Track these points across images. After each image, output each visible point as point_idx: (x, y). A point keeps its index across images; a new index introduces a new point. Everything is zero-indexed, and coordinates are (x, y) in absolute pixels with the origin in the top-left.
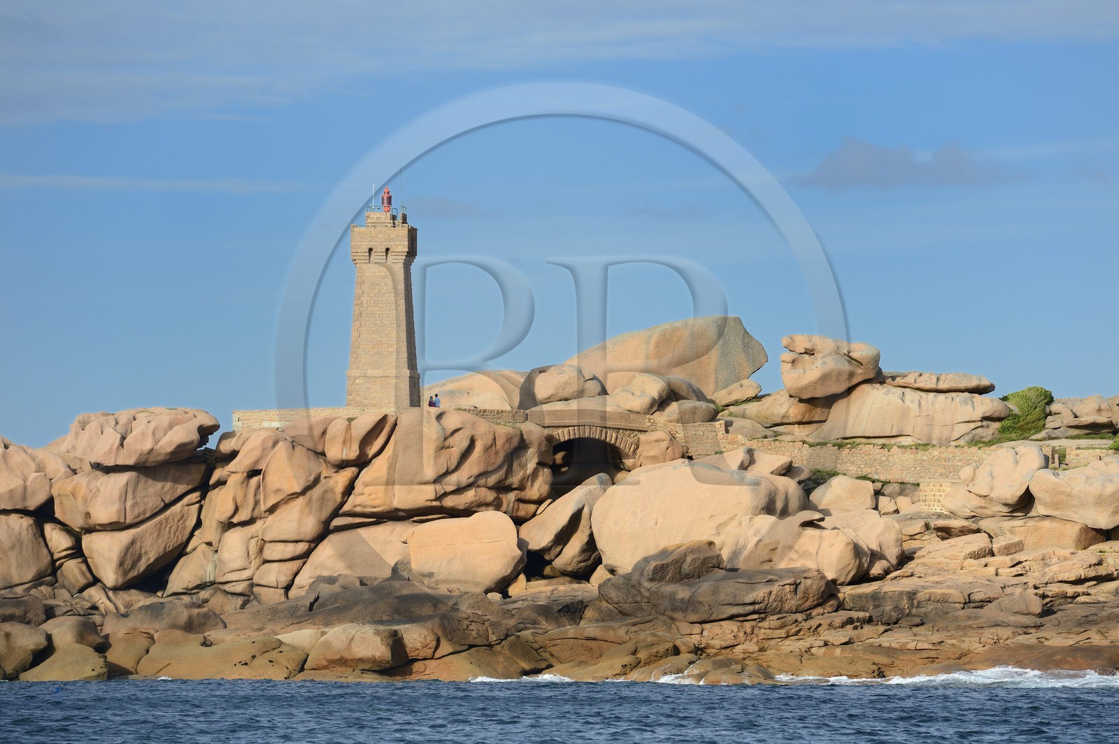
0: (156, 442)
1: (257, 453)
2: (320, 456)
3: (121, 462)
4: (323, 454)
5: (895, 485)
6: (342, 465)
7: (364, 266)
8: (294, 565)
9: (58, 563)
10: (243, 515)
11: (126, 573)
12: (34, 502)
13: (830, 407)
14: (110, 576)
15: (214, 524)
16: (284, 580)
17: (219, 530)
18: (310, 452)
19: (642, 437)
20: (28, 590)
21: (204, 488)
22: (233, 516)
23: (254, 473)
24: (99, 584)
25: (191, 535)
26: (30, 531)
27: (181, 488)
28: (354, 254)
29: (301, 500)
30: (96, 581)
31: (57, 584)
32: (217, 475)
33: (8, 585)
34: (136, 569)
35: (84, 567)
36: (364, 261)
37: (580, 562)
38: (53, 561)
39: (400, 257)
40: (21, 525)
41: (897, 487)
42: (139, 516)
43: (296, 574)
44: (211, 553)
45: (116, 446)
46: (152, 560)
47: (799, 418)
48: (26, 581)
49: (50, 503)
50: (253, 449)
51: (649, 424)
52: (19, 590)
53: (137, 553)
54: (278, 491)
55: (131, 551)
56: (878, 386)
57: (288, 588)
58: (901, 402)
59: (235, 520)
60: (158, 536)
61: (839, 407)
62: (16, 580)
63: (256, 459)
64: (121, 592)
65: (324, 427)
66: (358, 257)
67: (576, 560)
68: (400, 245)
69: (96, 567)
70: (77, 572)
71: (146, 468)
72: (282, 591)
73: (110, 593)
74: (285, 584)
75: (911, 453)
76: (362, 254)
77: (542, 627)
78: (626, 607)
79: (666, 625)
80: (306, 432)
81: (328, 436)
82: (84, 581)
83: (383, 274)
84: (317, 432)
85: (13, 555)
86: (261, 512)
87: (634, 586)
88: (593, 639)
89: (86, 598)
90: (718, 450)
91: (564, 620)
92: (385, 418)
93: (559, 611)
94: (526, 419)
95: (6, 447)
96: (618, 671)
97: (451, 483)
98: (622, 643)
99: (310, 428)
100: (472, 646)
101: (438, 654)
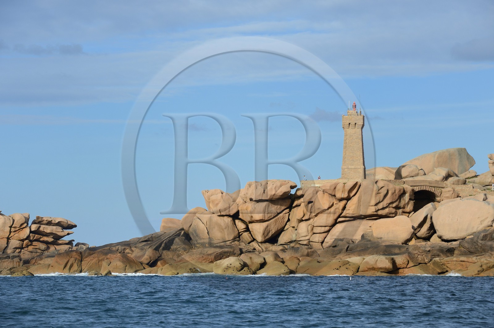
0: (276, 191)
2: (333, 196)
3: (263, 198)
4: (335, 196)
6: (341, 200)
7: (347, 130)
8: (325, 235)
9: (240, 234)
10: (306, 217)
11: (265, 237)
12: (232, 212)
14: (260, 238)
15: (296, 220)
16: (321, 240)
17: (297, 222)
18: (330, 195)
19: (443, 189)
20: (231, 243)
21: (290, 208)
22: (303, 217)
23: (310, 202)
24: (255, 241)
25: (286, 224)
26: (231, 222)
27: (283, 208)
28: (343, 125)
29: (327, 212)
30: (254, 240)
31: (240, 241)
32: (296, 203)
33: (224, 241)
34: (268, 236)
35: (250, 235)
36: (347, 128)
37: (427, 234)
38: (239, 233)
39: (360, 126)
40: (228, 220)
42: (269, 217)
43: (325, 238)
44: (294, 230)
45: (262, 193)
46: (273, 233)
48: (231, 240)
49: (238, 213)
50: (310, 194)
51: (445, 185)
52: (228, 243)
53: (269, 230)
54: (319, 208)
55: (267, 229)
57: (322, 243)
59: (303, 219)
60: (275, 224)
62: (227, 240)
63: (311, 197)
64: (263, 244)
65: (335, 186)
66: (345, 126)
67: (426, 233)
68: (360, 122)
69: (254, 235)
70: (248, 237)
71: (273, 201)
72: (320, 244)
73: (260, 244)
76: (347, 125)
77: (442, 257)
78: (472, 250)
79: (489, 256)
80: (328, 188)
81: (336, 189)
82: (250, 240)
83: (354, 132)
84: (333, 188)
85: (226, 231)
86: (313, 216)
87: (475, 242)
88: (463, 261)
89: (251, 246)
90: (470, 194)
91: (448, 254)
92: (357, 183)
93: (446, 251)
94: (404, 183)
95: (222, 193)
96: (476, 273)
97: (380, 206)
98: (475, 263)
99: (330, 186)
100: (420, 264)
101: (408, 266)
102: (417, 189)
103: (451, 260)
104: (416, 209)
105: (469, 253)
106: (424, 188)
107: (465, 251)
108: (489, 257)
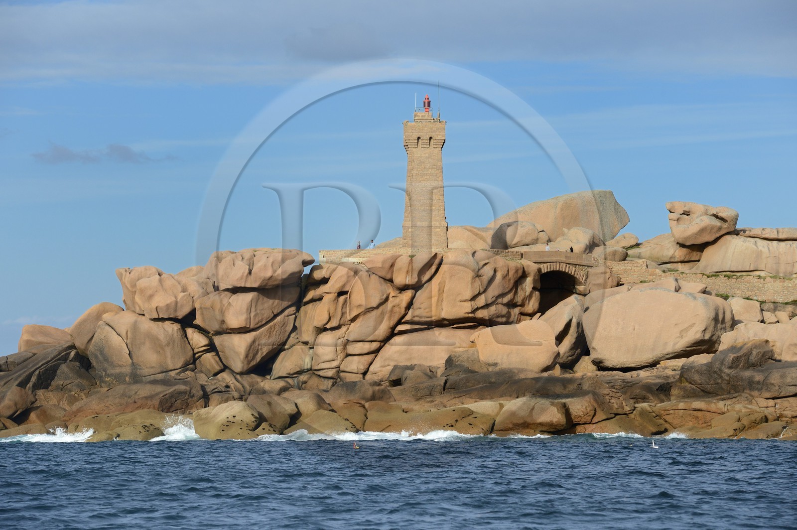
0: (275, 271)
1: (344, 279)
2: (387, 282)
3: (248, 285)
4: (391, 281)
5: (770, 304)
6: (403, 289)
7: (414, 150)
8: (369, 358)
9: (197, 355)
10: (334, 323)
11: (249, 362)
12: (182, 313)
13: (702, 251)
14: (238, 365)
15: (311, 329)
16: (362, 368)
17: (314, 333)
18: (381, 279)
19: (590, 270)
20: (179, 374)
21: (299, 304)
22: (327, 324)
23: (341, 293)
24: (227, 370)
25: (289, 336)
26: (179, 333)
27: (285, 304)
28: (406, 141)
29: (375, 313)
30: (225, 368)
31: (196, 370)
32: (311, 295)
33: (165, 370)
34: (255, 360)
35: (217, 359)
36: (414, 146)
37: (569, 357)
38: (194, 354)
39: (439, 144)
40: (173, 329)
41: (771, 306)
42: (258, 323)
43: (371, 364)
44: (307, 349)
45: (246, 274)
46: (265, 354)
47: (682, 259)
48: (178, 367)
49: (192, 314)
50: (341, 277)
51: (594, 262)
52: (173, 374)
53: (256, 349)
54: (360, 306)
55: (252, 347)
56: (735, 236)
57: (365, 374)
58: (755, 247)
59: (328, 326)
60: (269, 337)
61: (709, 251)
62: (171, 367)
63: (343, 283)
64: (245, 376)
65: (392, 261)
66: (410, 144)
67: (566, 355)
68: (440, 135)
69: (226, 358)
70: (213, 361)
71: (266, 290)
72: (361, 376)
73: (238, 377)
74: (363, 371)
75: (780, 282)
76: (413, 141)
77: (651, 401)
78: (708, 387)
79: (748, 400)
80: (380, 265)
81: (395, 268)
82: (218, 368)
83: (427, 155)
84: (387, 265)
85: (168, 350)
86: (346, 321)
87: (715, 372)
88: (699, 410)
89: (221, 379)
90: (642, 279)
91: (662, 396)
92: (436, 255)
93: (657, 390)
94: (522, 257)
95: (160, 275)
96: (731, 434)
97: (481, 301)
98: (723, 413)
99: (382, 262)
100: (616, 414)
101: (595, 420)
102: (545, 269)
103: (674, 408)
104: (543, 309)
105: (702, 393)
106: (557, 267)
107: (693, 389)
108: (746, 402)
